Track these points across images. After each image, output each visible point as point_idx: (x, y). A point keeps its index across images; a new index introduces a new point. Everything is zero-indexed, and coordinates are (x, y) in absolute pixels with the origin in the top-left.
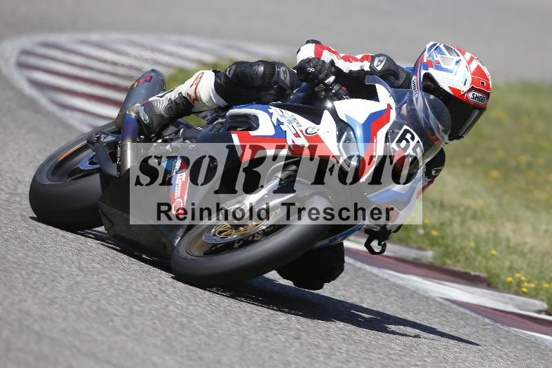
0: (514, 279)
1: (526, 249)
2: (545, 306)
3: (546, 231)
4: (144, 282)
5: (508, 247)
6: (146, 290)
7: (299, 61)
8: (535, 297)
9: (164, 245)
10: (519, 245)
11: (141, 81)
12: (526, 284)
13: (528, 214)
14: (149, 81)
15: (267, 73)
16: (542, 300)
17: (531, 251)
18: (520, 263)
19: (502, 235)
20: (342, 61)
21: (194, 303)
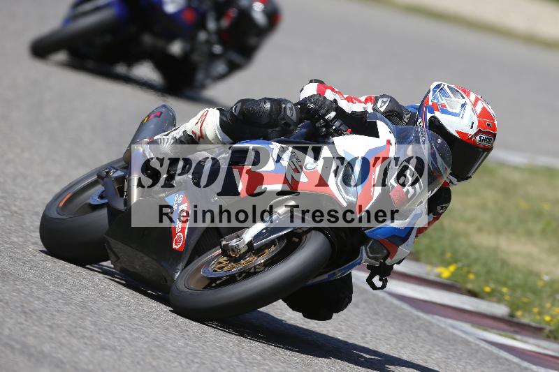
9: (165, 279)
11: (152, 116)
14: (159, 117)
15: (274, 110)
20: (346, 101)
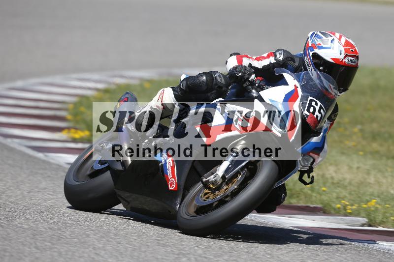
0: (341, 205)
1: (346, 183)
2: (365, 220)
3: (358, 168)
4: (83, 250)
5: (333, 183)
6: (86, 255)
7: (229, 69)
8: (358, 215)
10: (341, 181)
12: (349, 207)
13: (343, 158)
16: (364, 217)
17: (350, 183)
18: (344, 193)
19: (328, 176)
21: (120, 258)
